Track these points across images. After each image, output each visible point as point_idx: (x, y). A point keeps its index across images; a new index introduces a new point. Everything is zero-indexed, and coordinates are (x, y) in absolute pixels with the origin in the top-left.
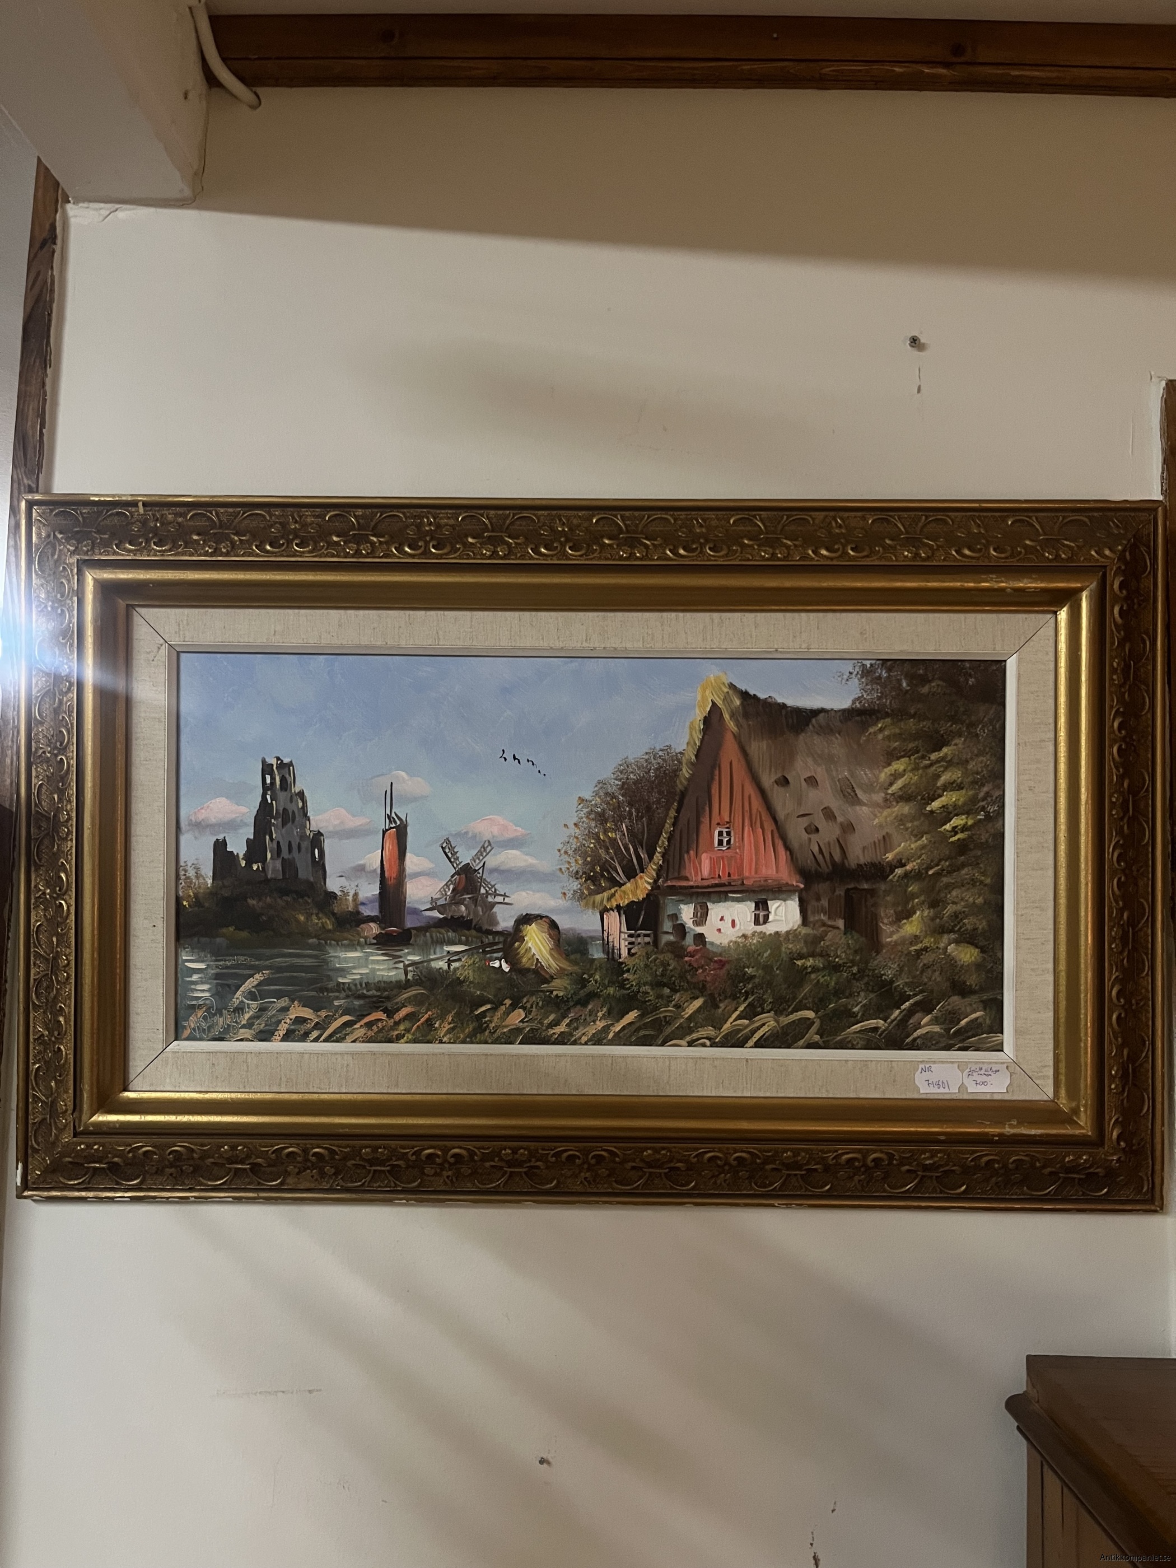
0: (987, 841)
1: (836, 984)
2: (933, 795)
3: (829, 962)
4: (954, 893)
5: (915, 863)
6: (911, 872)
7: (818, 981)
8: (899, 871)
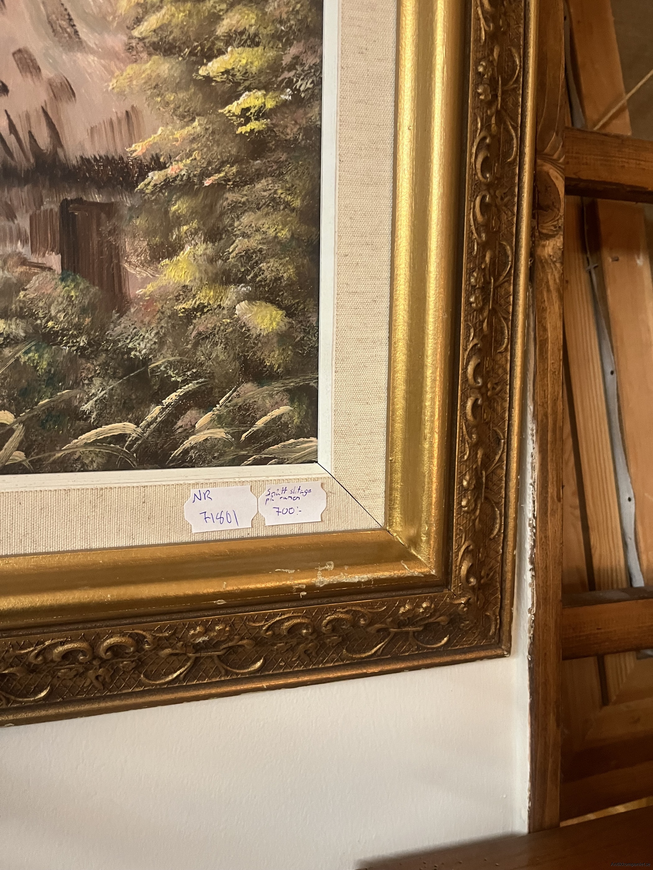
0: (296, 139)
1: (49, 364)
2: (210, 49)
3: (36, 328)
4: (246, 219)
5: (181, 165)
6: (175, 179)
7: (17, 360)
8: (155, 177)
